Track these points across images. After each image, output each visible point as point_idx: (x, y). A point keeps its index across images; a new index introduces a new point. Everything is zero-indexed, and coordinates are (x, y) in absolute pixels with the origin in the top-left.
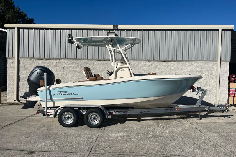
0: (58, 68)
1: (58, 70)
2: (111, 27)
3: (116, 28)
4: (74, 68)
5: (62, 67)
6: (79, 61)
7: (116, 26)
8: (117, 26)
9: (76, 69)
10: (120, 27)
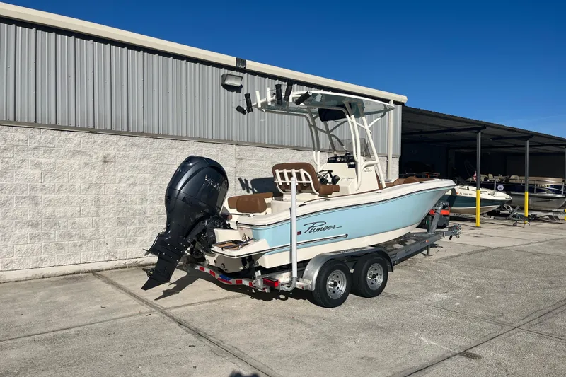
0: (85, 159)
1: (86, 164)
2: (231, 60)
3: (241, 66)
4: (135, 159)
5: (101, 155)
6: (151, 139)
7: (241, 61)
8: (244, 63)
9: (144, 163)
10: (251, 65)
